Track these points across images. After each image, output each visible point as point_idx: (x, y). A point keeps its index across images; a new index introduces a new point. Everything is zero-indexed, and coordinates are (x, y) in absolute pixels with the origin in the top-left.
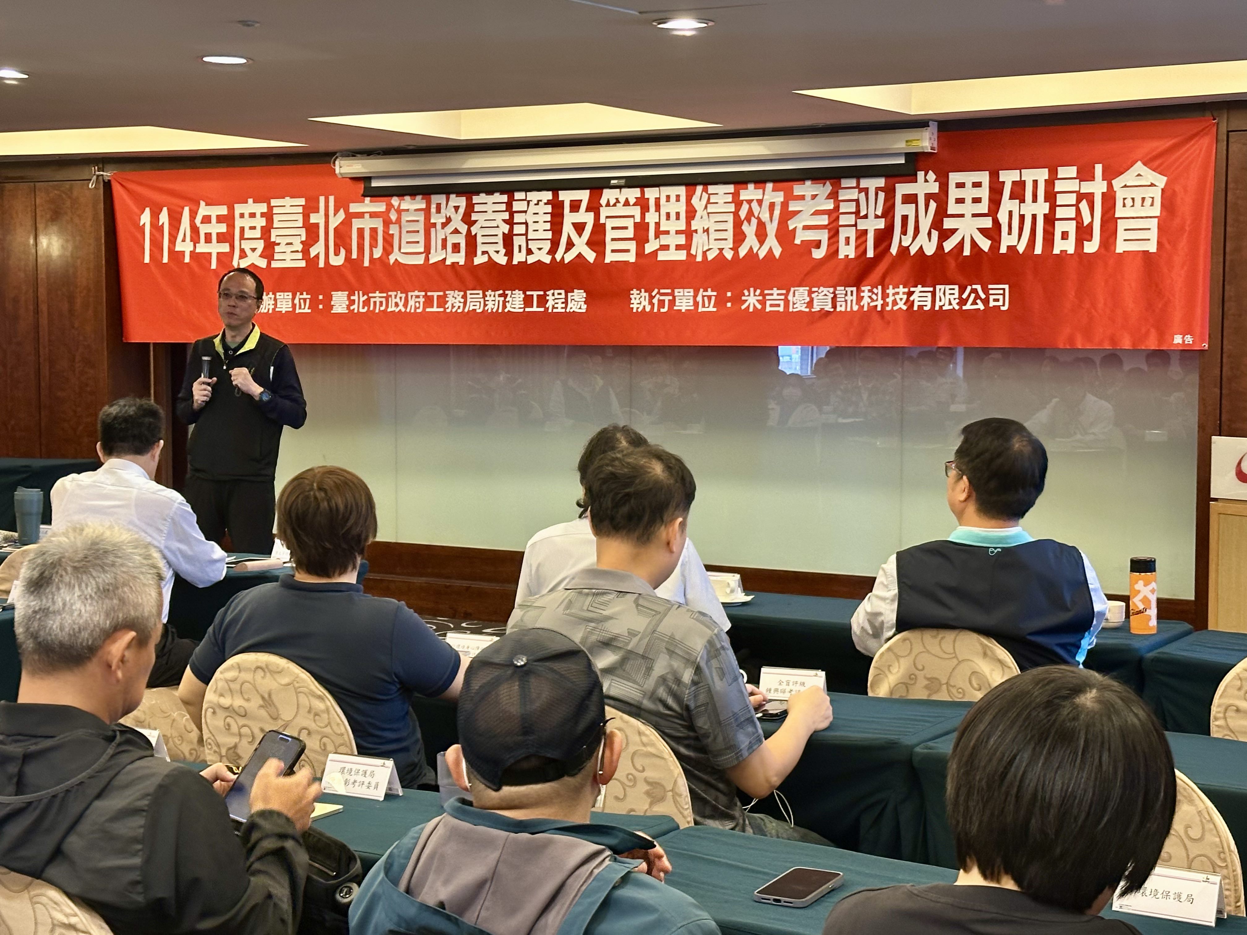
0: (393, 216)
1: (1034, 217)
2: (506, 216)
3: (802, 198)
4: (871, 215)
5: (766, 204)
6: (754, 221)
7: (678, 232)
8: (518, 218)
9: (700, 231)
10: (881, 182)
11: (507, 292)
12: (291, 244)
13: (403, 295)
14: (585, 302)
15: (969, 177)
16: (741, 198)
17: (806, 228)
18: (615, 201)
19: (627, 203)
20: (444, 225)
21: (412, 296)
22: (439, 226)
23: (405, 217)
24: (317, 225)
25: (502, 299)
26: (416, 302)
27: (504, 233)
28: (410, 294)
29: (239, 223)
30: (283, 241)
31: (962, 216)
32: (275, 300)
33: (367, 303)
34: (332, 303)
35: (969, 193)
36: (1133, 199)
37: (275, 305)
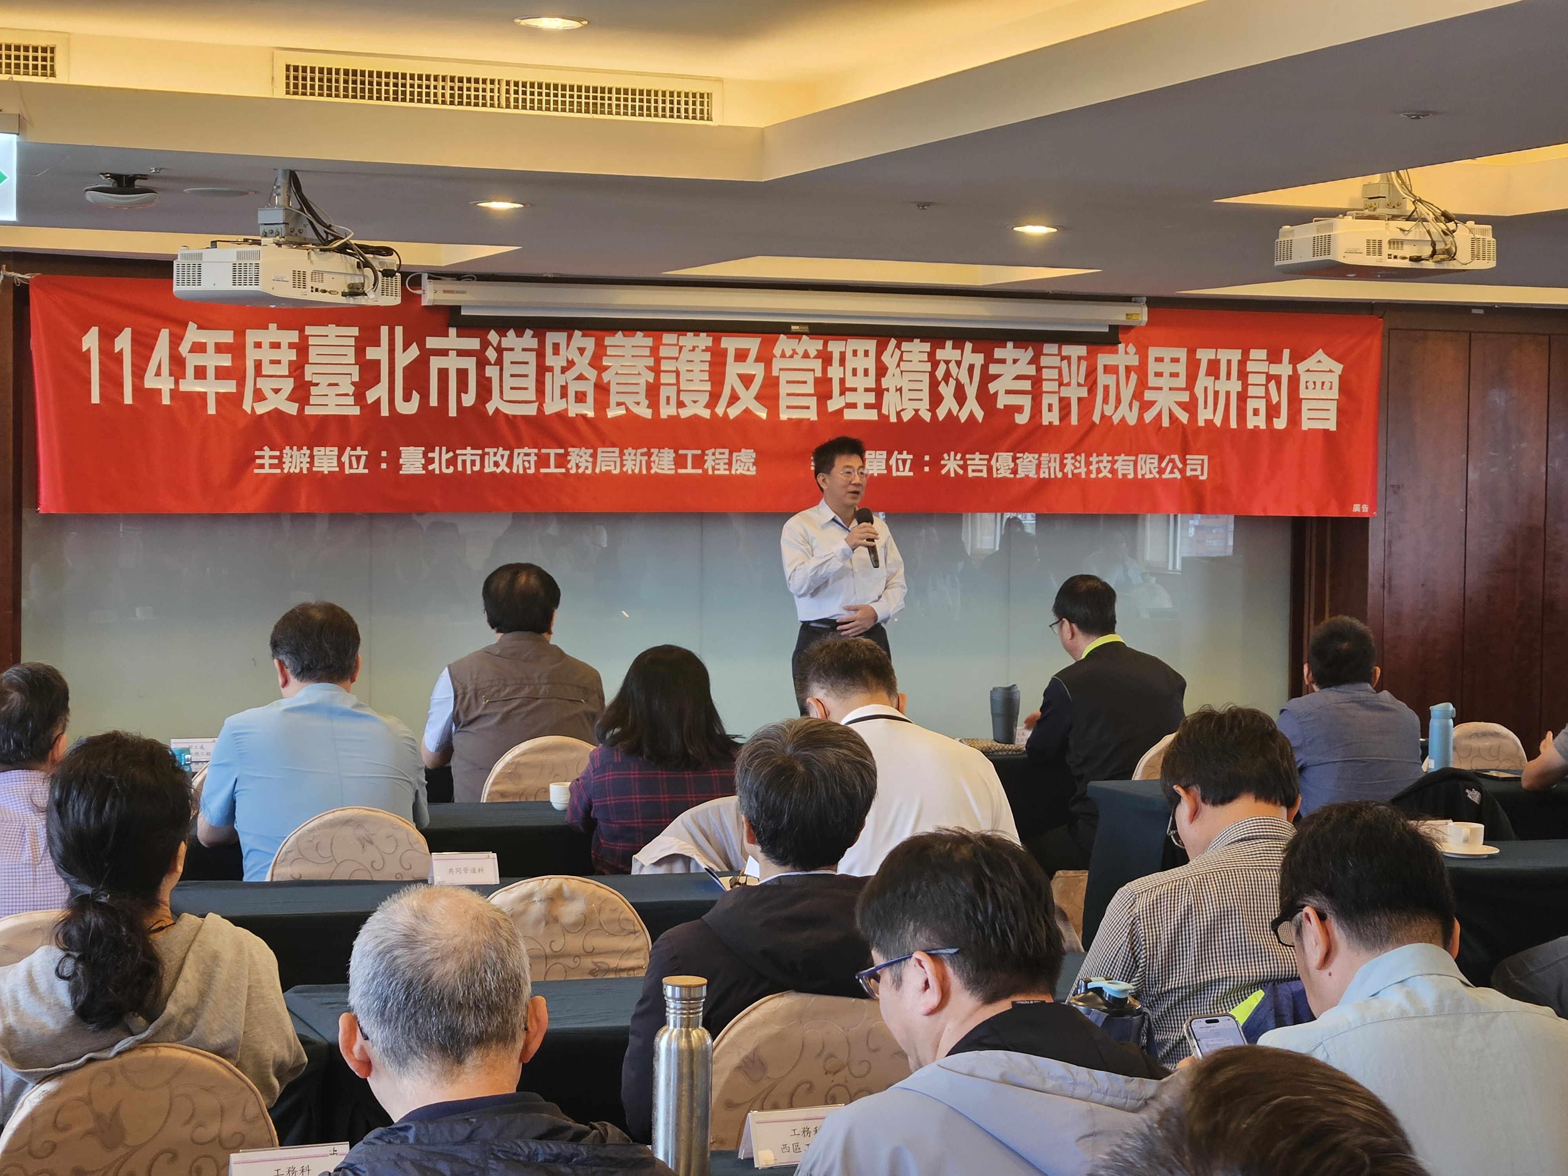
0: (491, 354)
1: (1228, 394)
2: (651, 362)
3: (1003, 361)
4: (1074, 382)
5: (965, 366)
6: (952, 382)
7: (867, 390)
8: (665, 366)
9: (892, 390)
10: (1082, 350)
11: (652, 450)
12: (337, 385)
13: (507, 453)
14: (754, 464)
15: (1168, 353)
16: (938, 358)
17: (1008, 392)
18: (791, 352)
19: (806, 355)
20: (564, 370)
21: (519, 454)
22: (558, 370)
23: (507, 356)
24: (377, 363)
25: (646, 458)
26: (524, 461)
27: (647, 382)
28: (516, 451)
29: (252, 355)
30: (324, 381)
31: (1160, 389)
32: (312, 457)
33: (452, 462)
34: (401, 461)
35: (1167, 368)
36: (1314, 383)
37: (312, 463)
